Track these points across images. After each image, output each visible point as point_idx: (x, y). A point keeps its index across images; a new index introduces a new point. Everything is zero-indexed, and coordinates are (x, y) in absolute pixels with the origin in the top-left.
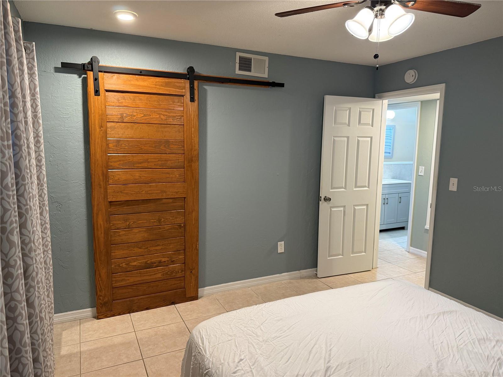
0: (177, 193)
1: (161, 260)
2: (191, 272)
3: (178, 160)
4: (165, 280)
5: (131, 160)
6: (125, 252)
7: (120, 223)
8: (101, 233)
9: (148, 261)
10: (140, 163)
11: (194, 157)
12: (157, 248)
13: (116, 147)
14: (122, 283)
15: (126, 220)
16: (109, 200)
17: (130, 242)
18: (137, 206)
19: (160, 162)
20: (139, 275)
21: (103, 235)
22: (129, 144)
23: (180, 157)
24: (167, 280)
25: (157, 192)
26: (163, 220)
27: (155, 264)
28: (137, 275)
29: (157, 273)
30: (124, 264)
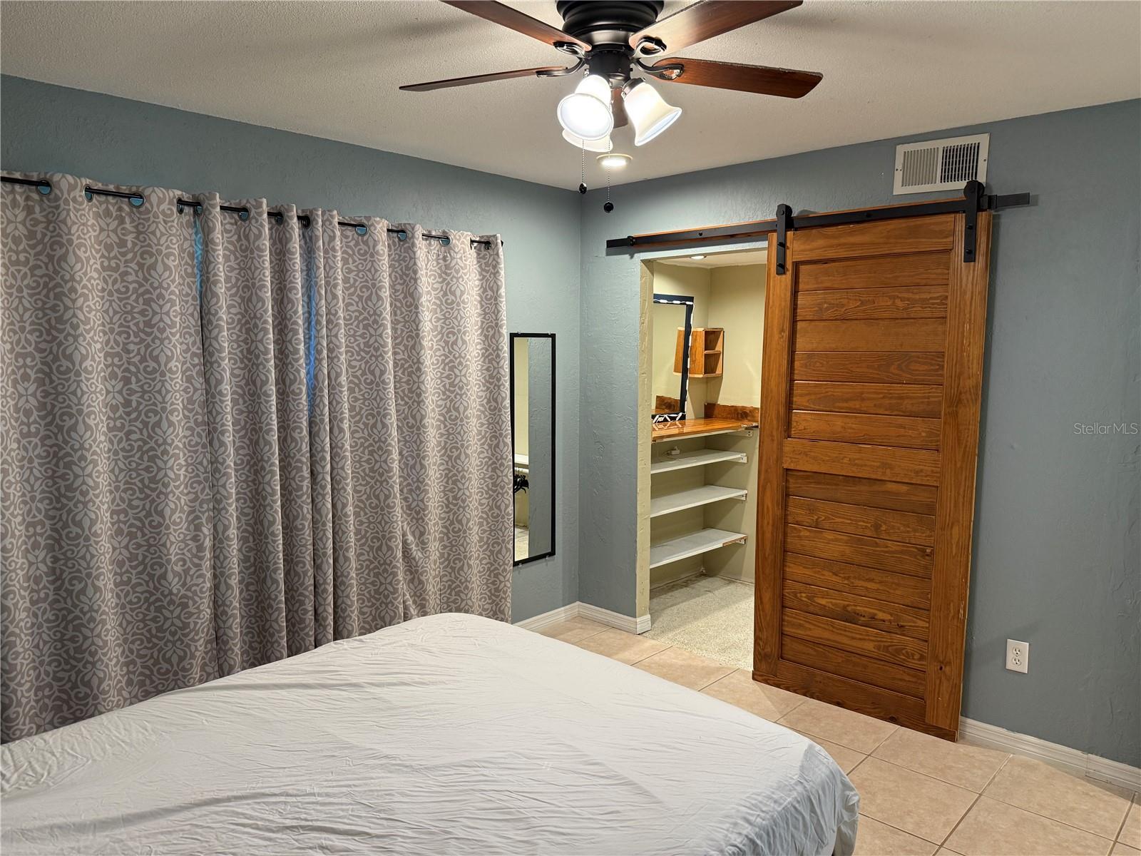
0: (917, 473)
1: (875, 614)
2: (941, 668)
3: (928, 398)
4: (882, 663)
5: (830, 393)
6: (808, 572)
7: (801, 514)
8: (768, 523)
9: (848, 605)
10: (847, 400)
11: (965, 393)
12: (870, 585)
13: (806, 366)
14: (799, 632)
15: (812, 510)
16: (785, 466)
17: (817, 555)
18: (834, 487)
19: (887, 401)
20: (831, 628)
21: (770, 527)
22: (828, 362)
23: (934, 392)
24: (886, 664)
25: (873, 463)
26: (884, 527)
27: (863, 619)
28: (826, 627)
29: (864, 639)
30: (804, 595)
